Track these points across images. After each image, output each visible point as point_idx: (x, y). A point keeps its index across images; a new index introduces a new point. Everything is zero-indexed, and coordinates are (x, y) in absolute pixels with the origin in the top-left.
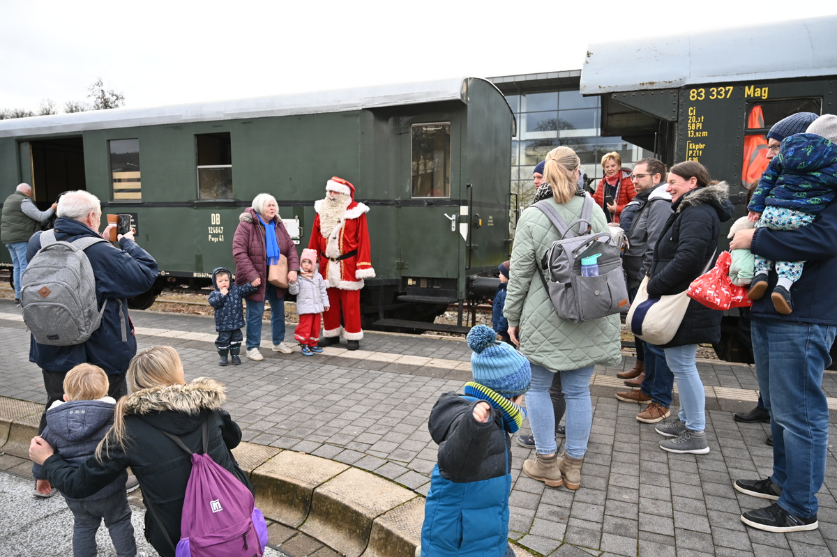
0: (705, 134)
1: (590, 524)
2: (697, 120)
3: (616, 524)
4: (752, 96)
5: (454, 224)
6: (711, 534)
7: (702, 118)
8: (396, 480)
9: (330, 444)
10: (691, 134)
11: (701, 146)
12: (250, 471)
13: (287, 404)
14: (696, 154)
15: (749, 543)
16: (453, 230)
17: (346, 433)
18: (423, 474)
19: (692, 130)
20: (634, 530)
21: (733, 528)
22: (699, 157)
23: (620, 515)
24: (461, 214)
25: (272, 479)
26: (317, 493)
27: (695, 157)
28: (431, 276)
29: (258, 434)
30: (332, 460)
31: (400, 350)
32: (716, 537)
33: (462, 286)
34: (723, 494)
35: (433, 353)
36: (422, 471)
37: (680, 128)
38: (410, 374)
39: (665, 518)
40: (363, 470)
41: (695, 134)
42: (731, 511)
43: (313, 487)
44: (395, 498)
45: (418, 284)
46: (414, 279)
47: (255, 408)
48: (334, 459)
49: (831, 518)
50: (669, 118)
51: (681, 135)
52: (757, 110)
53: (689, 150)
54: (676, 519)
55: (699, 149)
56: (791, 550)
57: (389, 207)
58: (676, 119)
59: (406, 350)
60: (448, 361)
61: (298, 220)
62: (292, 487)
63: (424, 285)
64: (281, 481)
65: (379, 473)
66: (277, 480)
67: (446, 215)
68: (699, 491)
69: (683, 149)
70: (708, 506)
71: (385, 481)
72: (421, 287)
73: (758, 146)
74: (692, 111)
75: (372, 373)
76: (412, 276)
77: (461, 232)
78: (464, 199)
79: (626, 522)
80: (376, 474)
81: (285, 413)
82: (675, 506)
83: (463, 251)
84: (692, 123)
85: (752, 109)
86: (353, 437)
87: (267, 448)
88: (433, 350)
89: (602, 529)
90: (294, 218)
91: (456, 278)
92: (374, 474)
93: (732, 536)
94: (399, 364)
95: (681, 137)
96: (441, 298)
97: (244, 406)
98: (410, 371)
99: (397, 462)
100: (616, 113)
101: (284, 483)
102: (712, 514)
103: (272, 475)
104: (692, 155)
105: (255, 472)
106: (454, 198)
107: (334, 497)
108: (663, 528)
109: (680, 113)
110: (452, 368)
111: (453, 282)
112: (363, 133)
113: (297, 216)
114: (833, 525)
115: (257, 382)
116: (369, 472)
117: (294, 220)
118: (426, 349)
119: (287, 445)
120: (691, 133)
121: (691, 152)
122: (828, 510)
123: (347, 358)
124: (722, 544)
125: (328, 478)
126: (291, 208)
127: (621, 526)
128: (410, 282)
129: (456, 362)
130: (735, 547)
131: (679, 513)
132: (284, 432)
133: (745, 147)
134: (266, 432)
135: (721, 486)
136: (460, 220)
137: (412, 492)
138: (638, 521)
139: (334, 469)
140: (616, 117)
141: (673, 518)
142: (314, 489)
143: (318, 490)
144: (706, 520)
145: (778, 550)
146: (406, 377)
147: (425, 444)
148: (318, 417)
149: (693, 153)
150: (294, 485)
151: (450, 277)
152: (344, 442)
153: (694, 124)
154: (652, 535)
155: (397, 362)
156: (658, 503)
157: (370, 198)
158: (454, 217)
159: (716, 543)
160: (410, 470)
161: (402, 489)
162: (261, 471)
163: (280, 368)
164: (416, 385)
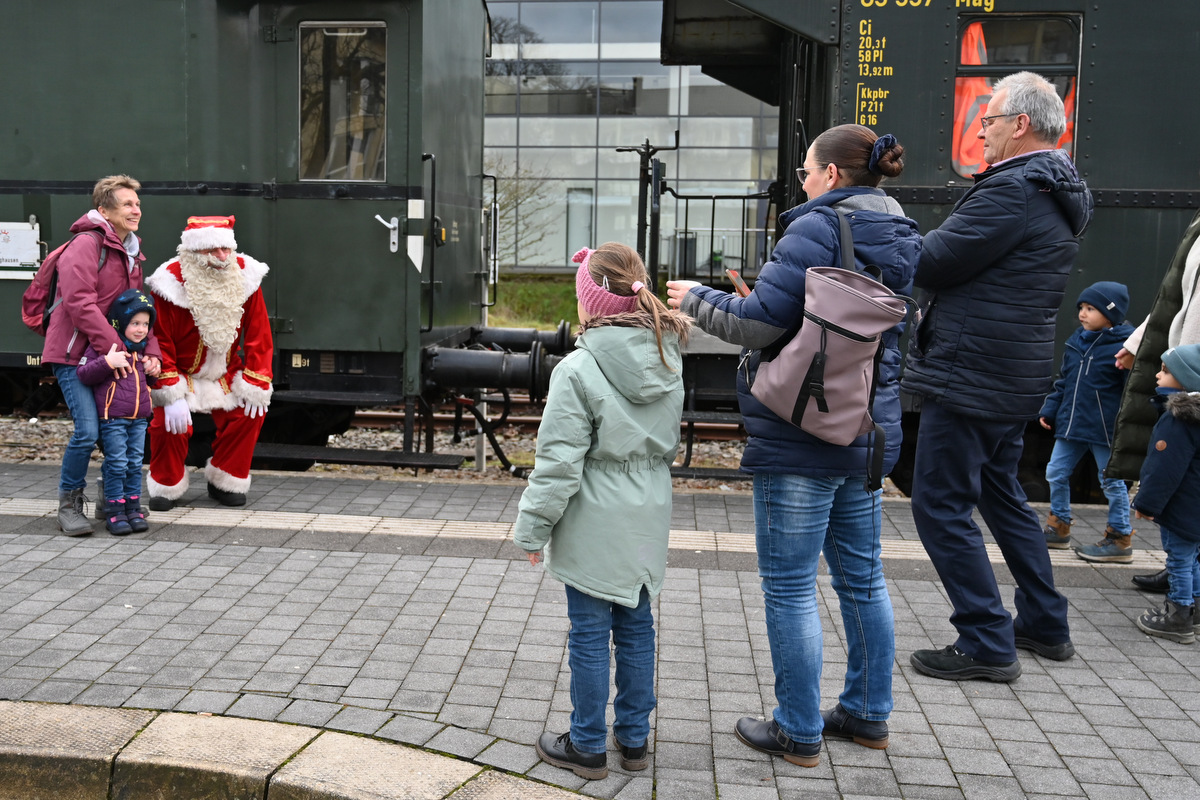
0: (889, 71)
1: (815, 782)
2: (874, 44)
3: (857, 778)
4: (968, 5)
5: (394, 237)
6: (1015, 777)
7: (884, 40)
8: (426, 746)
9: (257, 692)
10: (864, 71)
11: (882, 94)
12: (109, 758)
13: (114, 624)
14: (873, 108)
15: (1075, 784)
16: (394, 249)
17: (279, 669)
18: (475, 730)
19: (865, 62)
20: (891, 785)
21: (1043, 764)
22: (878, 113)
23: (859, 764)
24: (410, 217)
25: (166, 769)
26: (279, 785)
27: (872, 114)
28: (345, 348)
29: (84, 686)
30: (275, 721)
31: (306, 505)
32: (1023, 780)
33: (413, 367)
34: (1010, 715)
35: (377, 507)
36: (472, 725)
37: (844, 59)
38: (352, 551)
39: (934, 760)
40: (352, 733)
41: (871, 71)
42: (1031, 739)
43: (266, 774)
44: (443, 777)
45: (315, 366)
46: (305, 354)
47: (46, 638)
48: (279, 719)
49: (1182, 734)
50: (824, 37)
51: (846, 71)
52: (975, 32)
53: (861, 100)
54: (951, 760)
55: (878, 100)
56: (1141, 787)
57: (250, 199)
58: (837, 41)
59: (317, 504)
60: (416, 521)
61: (37, 226)
62: (215, 779)
63: (327, 367)
64: (186, 770)
65: (388, 737)
66: (178, 769)
67: (378, 217)
68: (969, 712)
69: (850, 96)
70: (994, 735)
71: (406, 751)
72: (322, 371)
73: (977, 97)
74: (865, 27)
75: (268, 554)
76: (300, 348)
77: (410, 254)
78: (414, 185)
79: (873, 773)
80: (384, 739)
81: (120, 641)
82: (941, 739)
83: (415, 294)
84: (865, 49)
85: (967, 28)
86: (298, 678)
87: (123, 712)
88: (376, 501)
89: (837, 788)
90: (27, 220)
91: (399, 350)
92: (377, 738)
93: (1047, 776)
94: (317, 533)
95: (846, 75)
96: (366, 394)
97: (17, 635)
98: (347, 544)
99: (413, 714)
100: (692, 20)
101: (195, 774)
102: (1003, 746)
103: (164, 761)
104: (866, 109)
105: (122, 758)
106: (395, 182)
107: (320, 787)
108: (936, 776)
109: (844, 29)
110: (432, 534)
111: (396, 359)
112: (194, 36)
113: (33, 217)
114: (1188, 744)
115: (17, 585)
116: (366, 736)
117: (26, 226)
118: (359, 500)
119: (165, 703)
120: (864, 68)
121: (864, 104)
122: (1174, 723)
123: (198, 526)
124: (1036, 790)
125: (287, 755)
126: (19, 198)
127: (868, 780)
128: (297, 361)
129: (433, 522)
130: (1058, 792)
131: (952, 750)
132: (141, 680)
133: (957, 97)
134: (100, 681)
135: (1002, 701)
136: (408, 228)
137: (468, 765)
138: (892, 769)
139: (289, 737)
140: (692, 28)
141: (946, 759)
142: (269, 777)
143: (278, 778)
144: (998, 756)
145: (1122, 789)
146: (348, 558)
147: (452, 678)
148: (198, 644)
149: (868, 105)
150: (221, 775)
151: (387, 349)
152: (286, 686)
153: (869, 51)
154: (923, 789)
155: (309, 528)
156: (913, 737)
157: (209, 179)
158: (394, 223)
159: (1027, 789)
160: (447, 726)
161: (448, 761)
162: (134, 755)
163: (54, 555)
164: (375, 570)
